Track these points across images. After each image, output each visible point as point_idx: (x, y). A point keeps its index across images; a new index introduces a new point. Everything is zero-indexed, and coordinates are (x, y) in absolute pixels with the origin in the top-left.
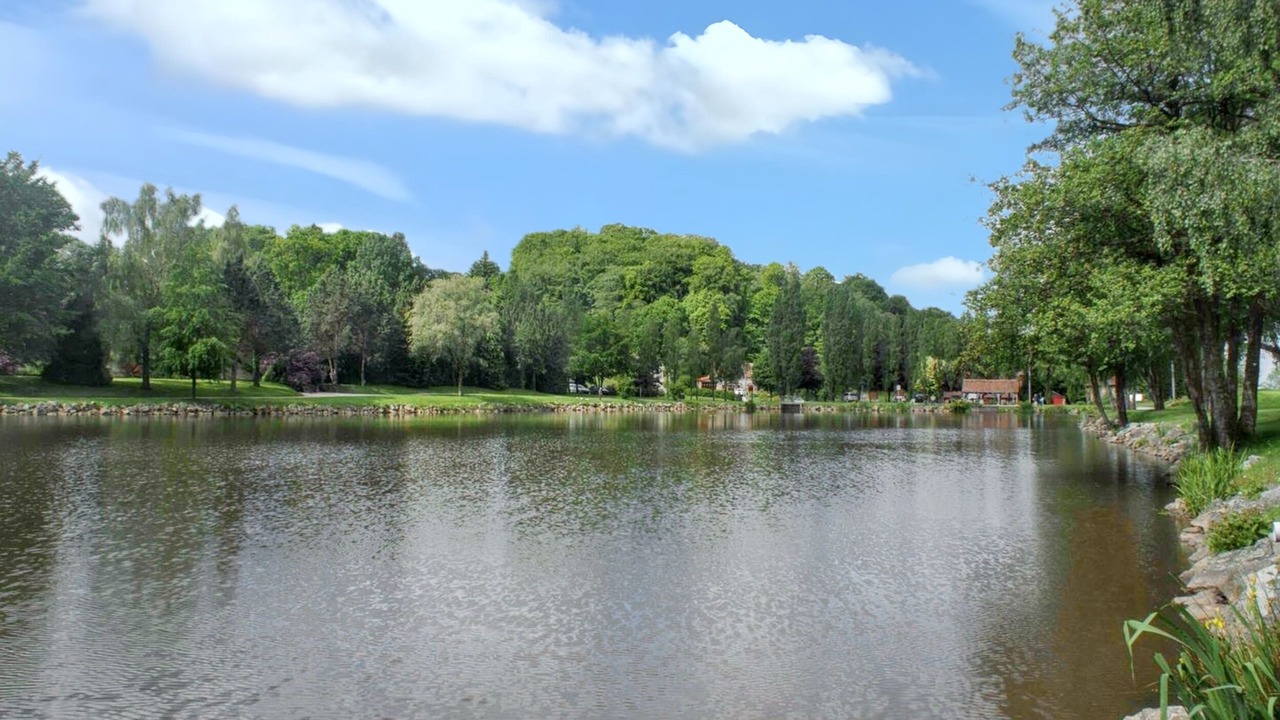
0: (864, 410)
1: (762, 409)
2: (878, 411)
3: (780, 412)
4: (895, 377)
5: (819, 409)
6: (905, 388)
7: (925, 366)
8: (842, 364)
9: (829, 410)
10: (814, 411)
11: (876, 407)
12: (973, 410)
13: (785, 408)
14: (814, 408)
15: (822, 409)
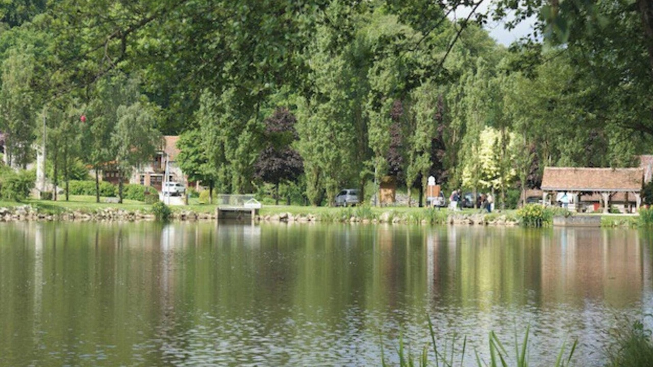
0: (366, 221)
1: (183, 217)
2: (390, 222)
3: (216, 221)
4: (424, 162)
5: (284, 219)
6: (442, 182)
7: (479, 143)
8: (330, 138)
9: (303, 220)
10: (276, 222)
11: (386, 216)
12: (556, 221)
13: (225, 217)
14: (277, 217)
15: (291, 219)
